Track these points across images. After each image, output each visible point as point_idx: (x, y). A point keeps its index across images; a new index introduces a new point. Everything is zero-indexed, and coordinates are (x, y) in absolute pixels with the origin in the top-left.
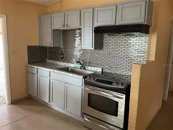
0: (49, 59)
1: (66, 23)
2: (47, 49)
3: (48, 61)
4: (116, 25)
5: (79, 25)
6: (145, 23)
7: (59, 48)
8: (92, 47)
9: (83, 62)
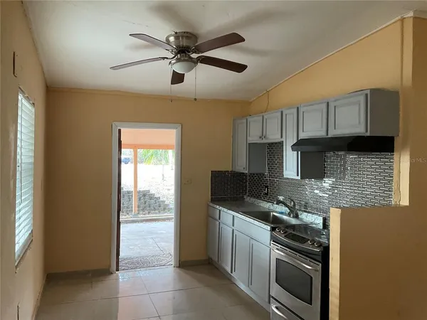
0: (249, 196)
1: (264, 133)
2: (246, 177)
3: (248, 199)
4: (329, 136)
5: (280, 137)
6: (368, 134)
7: (264, 175)
8: (298, 175)
9: (292, 203)
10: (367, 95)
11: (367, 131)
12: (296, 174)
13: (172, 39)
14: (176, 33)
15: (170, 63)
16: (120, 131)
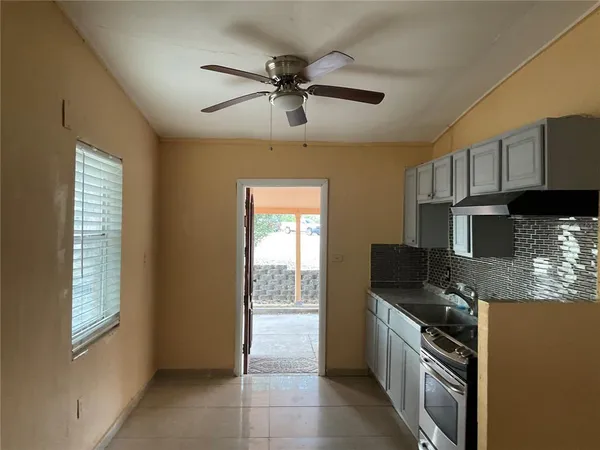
0: (429, 282)
1: (434, 189)
2: (426, 254)
3: (427, 286)
4: (503, 191)
5: (450, 194)
8: (469, 252)
9: (473, 294)
10: (543, 127)
11: (544, 183)
12: (466, 250)
13: (272, 66)
14: (275, 58)
15: (270, 98)
16: (248, 190)
